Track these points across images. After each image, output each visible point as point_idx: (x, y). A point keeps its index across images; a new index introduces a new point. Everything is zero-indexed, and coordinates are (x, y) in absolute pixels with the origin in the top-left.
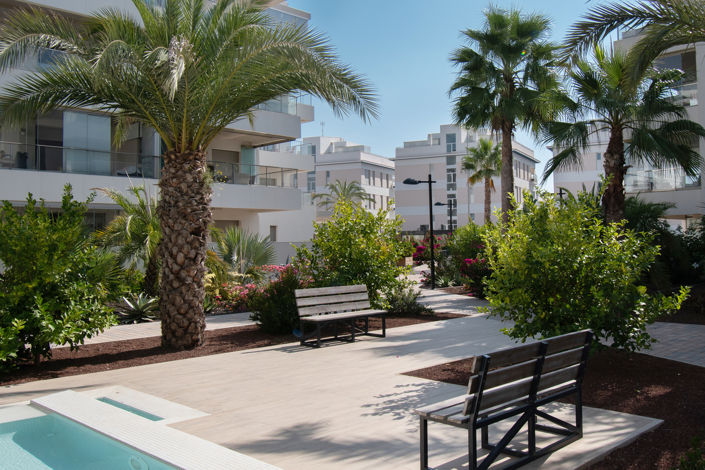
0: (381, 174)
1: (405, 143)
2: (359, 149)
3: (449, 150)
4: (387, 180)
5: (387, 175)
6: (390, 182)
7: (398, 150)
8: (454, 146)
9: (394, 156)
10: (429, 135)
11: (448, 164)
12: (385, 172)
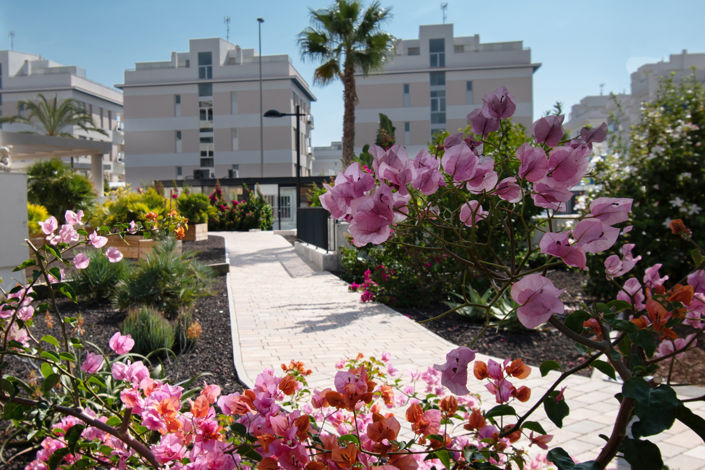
0: (101, 110)
1: (137, 64)
2: (67, 72)
3: (202, 75)
4: (110, 119)
5: (110, 113)
6: (113, 122)
7: (127, 74)
8: (210, 69)
9: (122, 83)
10: (174, 54)
11: (201, 95)
12: (107, 107)
